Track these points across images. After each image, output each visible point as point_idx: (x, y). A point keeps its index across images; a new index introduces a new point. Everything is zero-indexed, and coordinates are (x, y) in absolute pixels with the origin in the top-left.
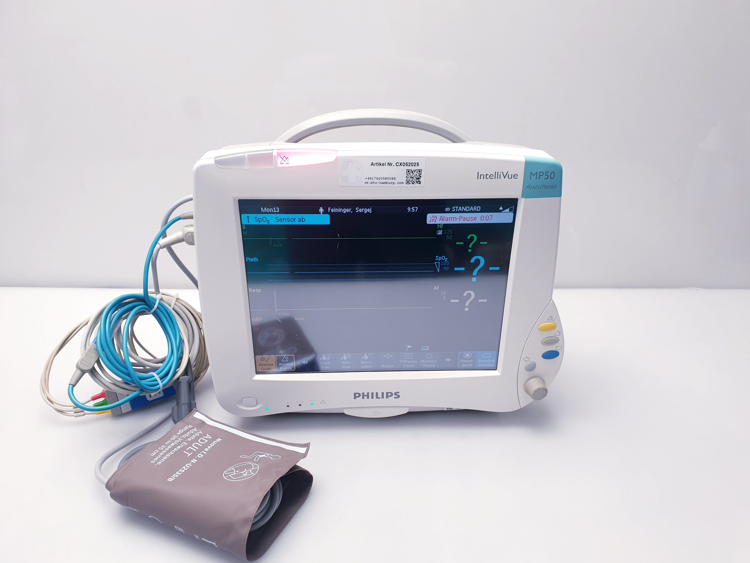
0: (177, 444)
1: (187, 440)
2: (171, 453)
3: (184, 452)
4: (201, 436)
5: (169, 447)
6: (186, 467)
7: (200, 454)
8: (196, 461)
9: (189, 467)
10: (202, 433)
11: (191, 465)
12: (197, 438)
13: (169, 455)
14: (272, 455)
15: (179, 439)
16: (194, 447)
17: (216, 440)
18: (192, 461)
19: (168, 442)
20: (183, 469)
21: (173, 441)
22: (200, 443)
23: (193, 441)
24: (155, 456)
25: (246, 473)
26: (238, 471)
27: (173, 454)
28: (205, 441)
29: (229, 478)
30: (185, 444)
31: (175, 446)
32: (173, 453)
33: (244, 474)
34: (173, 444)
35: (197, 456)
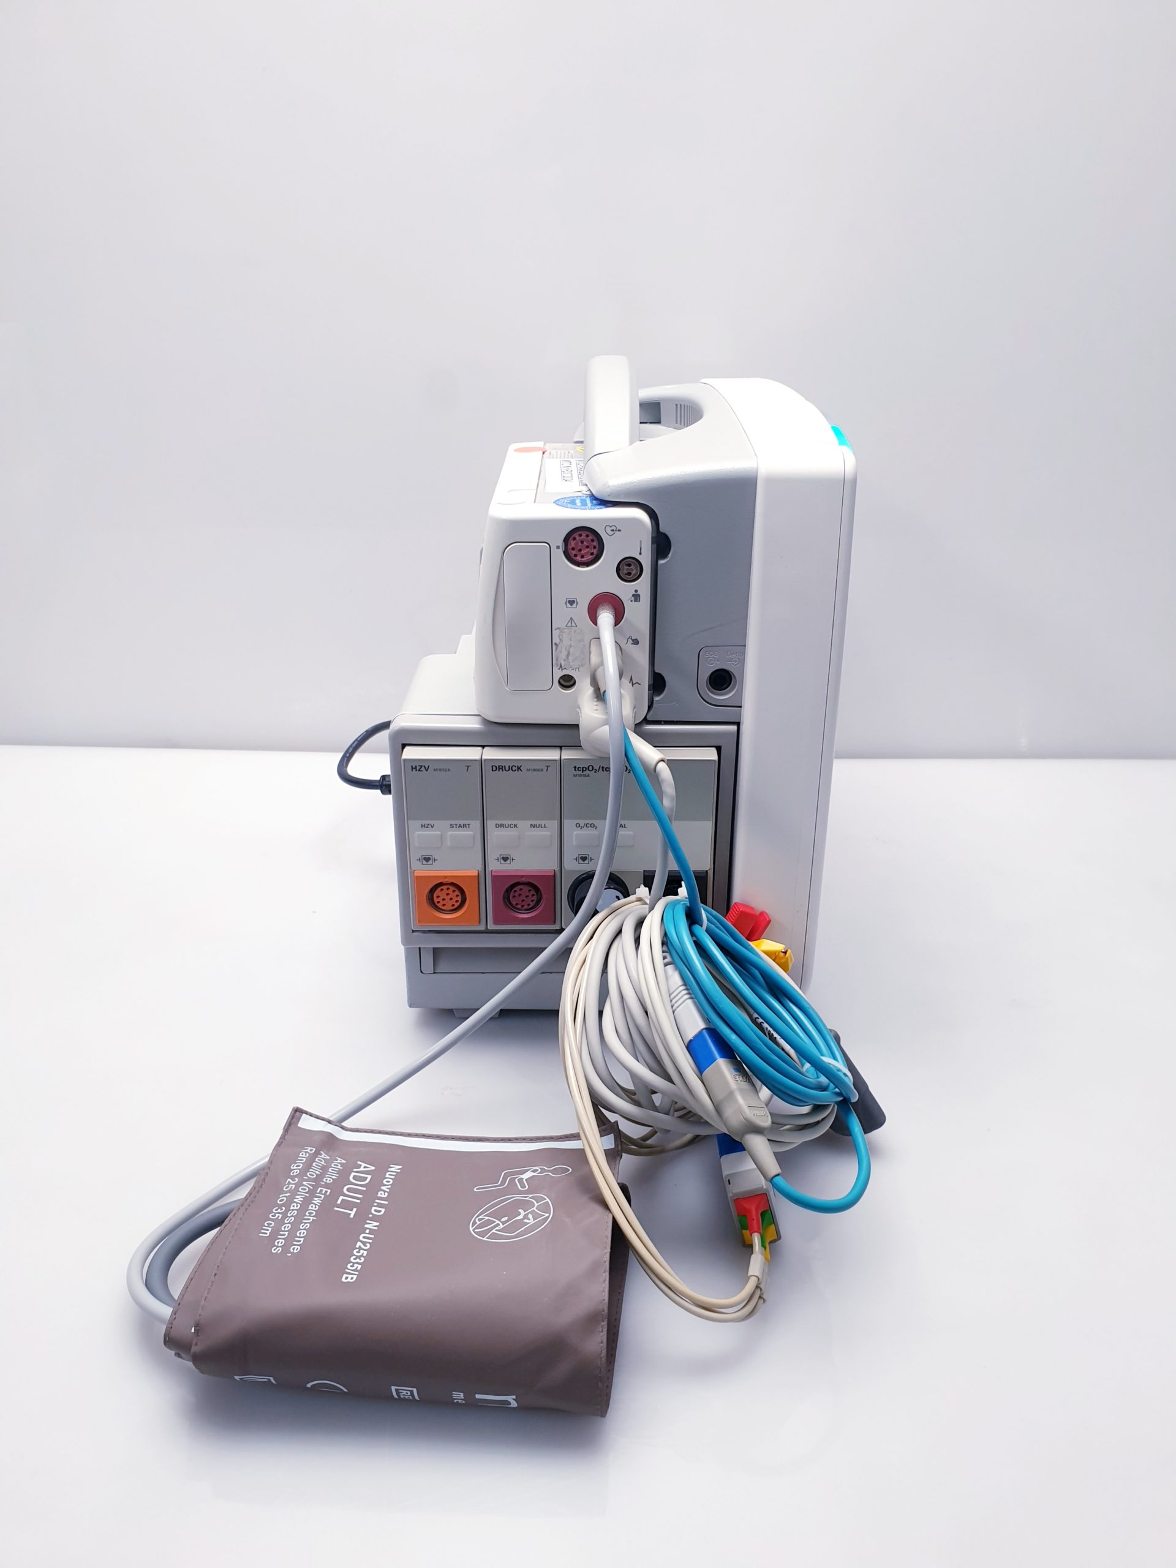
0: (307, 1195)
1: (323, 1182)
2: (309, 1219)
3: (336, 1209)
4: (347, 1168)
5: (294, 1207)
6: (364, 1243)
7: (375, 1208)
8: (377, 1224)
9: (370, 1241)
10: (345, 1161)
11: (372, 1236)
12: (343, 1175)
13: (309, 1225)
15: (304, 1183)
16: (350, 1196)
17: (390, 1170)
18: (367, 1226)
19: (284, 1198)
20: (361, 1248)
21: (294, 1193)
22: (357, 1184)
23: (339, 1182)
24: (274, 1235)
26: (506, 1218)
27: (315, 1218)
28: (367, 1178)
29: (498, 1237)
30: (326, 1192)
31: (307, 1201)
32: (313, 1216)
34: (299, 1199)
35: (372, 1214)
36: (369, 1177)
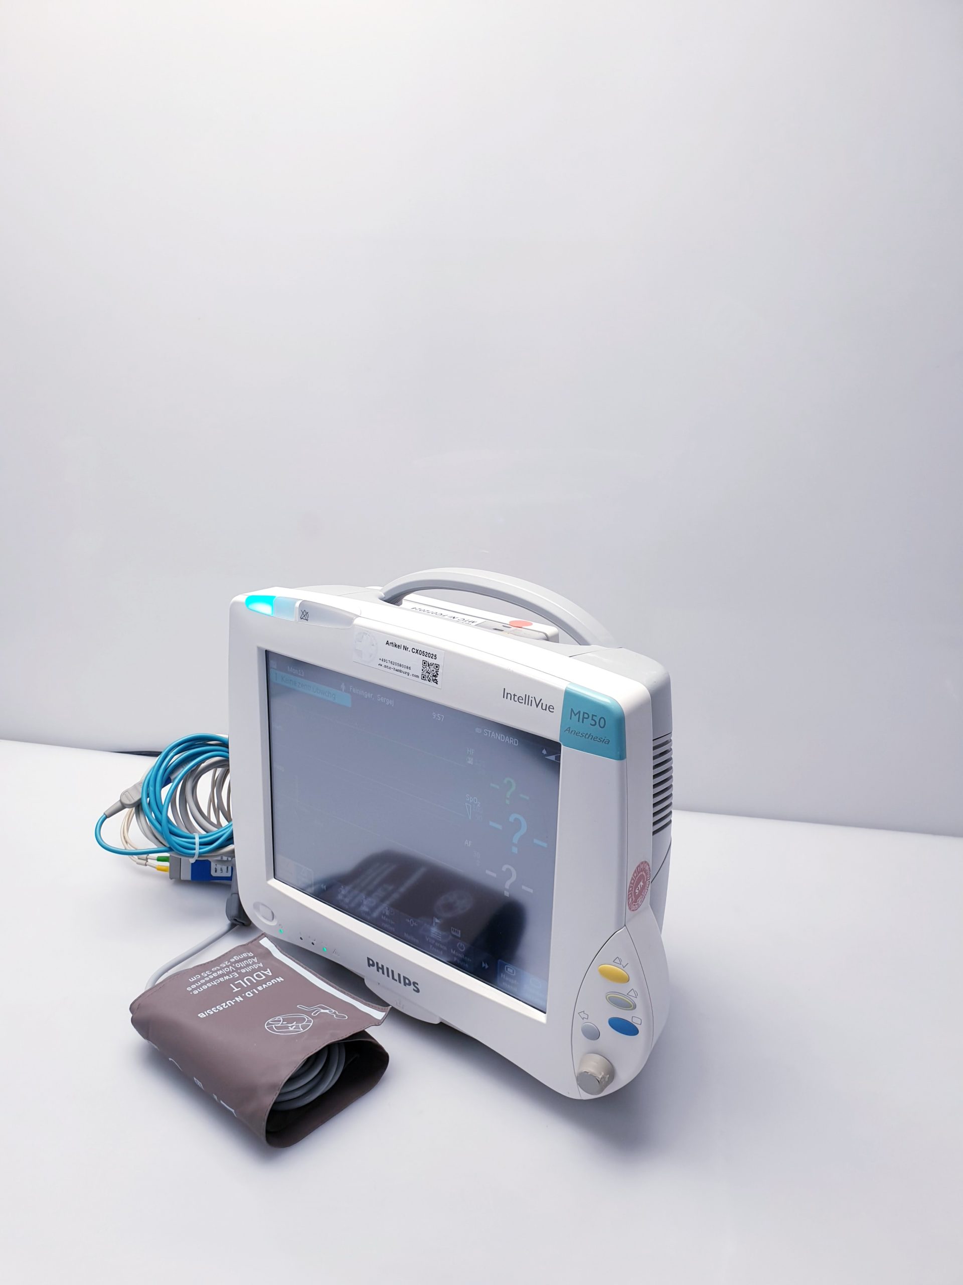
0: (226, 973)
1: (240, 970)
2: (214, 983)
3: (231, 985)
4: (259, 969)
6: (226, 1005)
7: (249, 992)
8: (242, 999)
9: (230, 1005)
10: (262, 966)
11: (233, 1004)
12: (254, 971)
13: (211, 985)
14: (337, 1013)
15: (230, 967)
16: (245, 982)
17: (277, 979)
18: (236, 998)
19: (216, 969)
20: (222, 1006)
21: (222, 969)
22: (254, 978)
23: (247, 974)
24: (194, 983)
25: (294, 1027)
26: (286, 1023)
27: (217, 984)
28: (262, 977)
29: (271, 1028)
30: (237, 975)
31: (223, 975)
33: (290, 1028)
34: (220, 972)
35: (245, 994)
36: (264, 977)
